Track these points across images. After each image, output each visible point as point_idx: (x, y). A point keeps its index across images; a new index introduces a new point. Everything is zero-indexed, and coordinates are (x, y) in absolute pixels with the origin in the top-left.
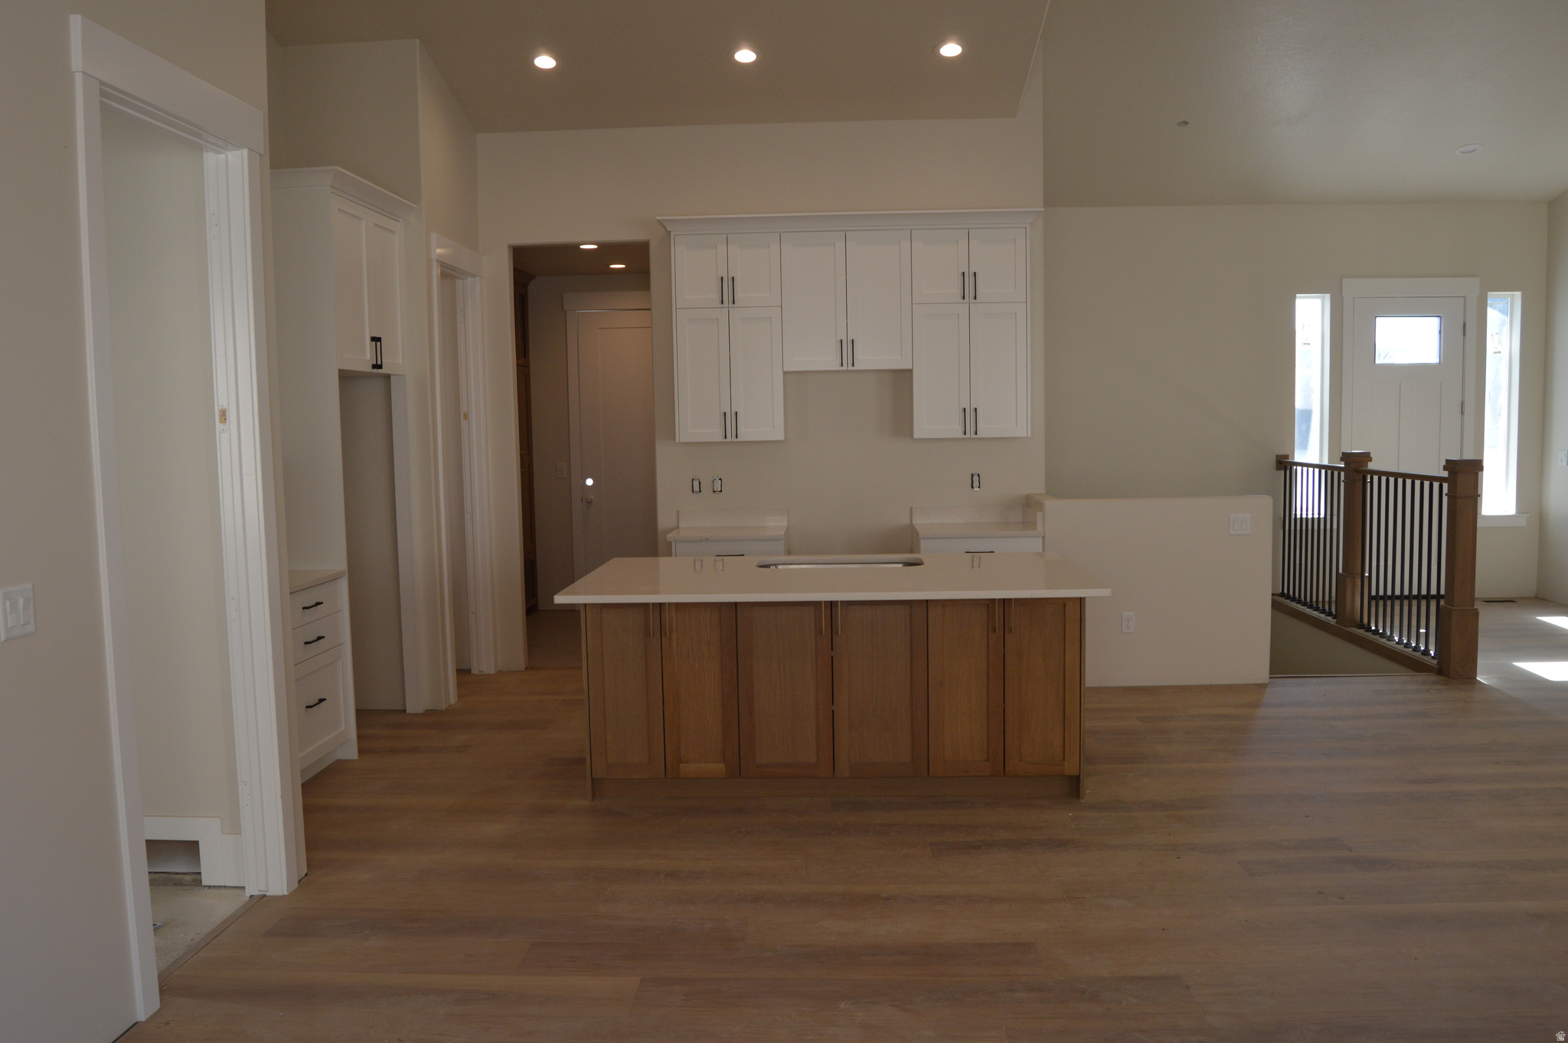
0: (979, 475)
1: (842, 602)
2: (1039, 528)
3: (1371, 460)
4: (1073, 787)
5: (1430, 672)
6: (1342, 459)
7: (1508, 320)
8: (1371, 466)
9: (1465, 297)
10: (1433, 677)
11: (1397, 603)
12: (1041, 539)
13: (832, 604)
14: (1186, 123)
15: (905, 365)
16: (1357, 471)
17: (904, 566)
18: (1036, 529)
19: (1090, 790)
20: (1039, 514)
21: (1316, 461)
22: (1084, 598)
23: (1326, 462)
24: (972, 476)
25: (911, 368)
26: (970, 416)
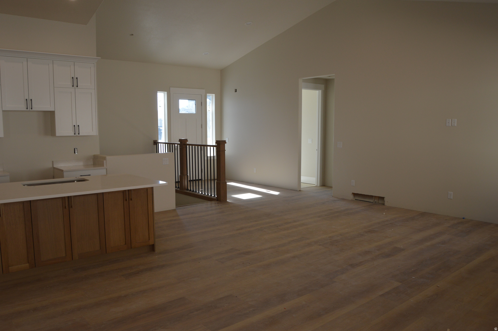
0: (77, 149)
1: (73, 196)
2: (105, 166)
3: (188, 141)
4: (152, 248)
5: (214, 200)
6: (179, 141)
7: (211, 102)
8: (188, 143)
9: (201, 95)
10: (216, 202)
11: (194, 182)
12: (105, 170)
13: (69, 197)
14: (132, 35)
15: (52, 109)
16: (184, 144)
17: (77, 182)
18: (103, 166)
19: (158, 248)
20: (105, 161)
21: (164, 142)
22: (153, 187)
23: (167, 142)
24: (75, 149)
25: (54, 110)
26: (77, 127)
